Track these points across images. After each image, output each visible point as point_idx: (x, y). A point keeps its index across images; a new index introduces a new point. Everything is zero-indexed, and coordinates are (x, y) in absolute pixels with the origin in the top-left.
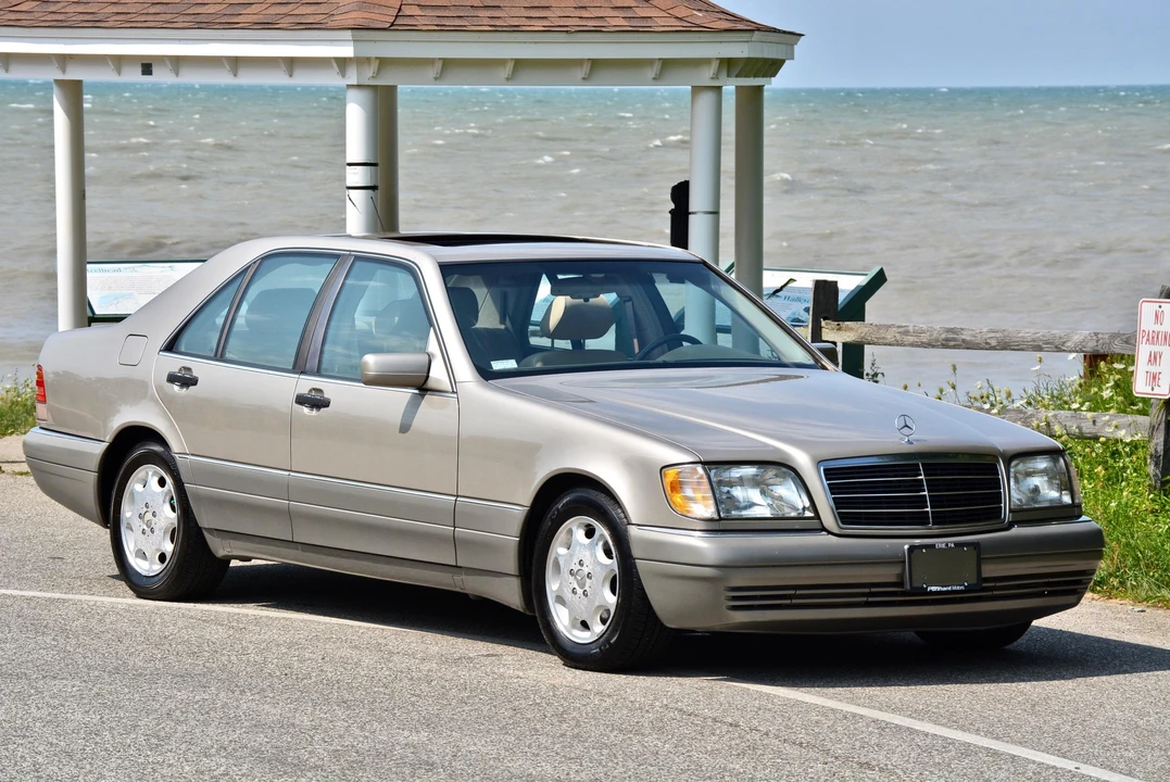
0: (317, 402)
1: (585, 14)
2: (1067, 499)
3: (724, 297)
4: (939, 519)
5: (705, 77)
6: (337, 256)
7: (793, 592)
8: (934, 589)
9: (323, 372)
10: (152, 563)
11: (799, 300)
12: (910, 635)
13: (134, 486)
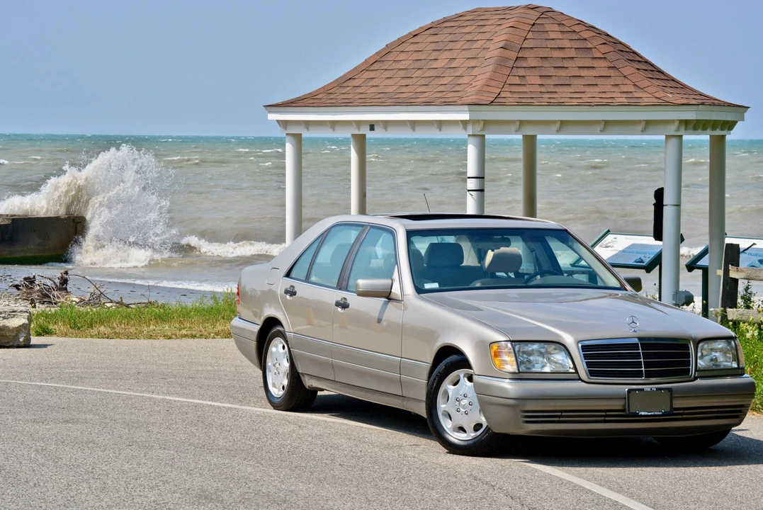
0: (344, 305)
1: (604, 96)
2: (735, 365)
3: (576, 249)
4: (649, 375)
5: (672, 130)
6: (363, 226)
7: (560, 414)
8: (643, 413)
9: (349, 289)
10: (279, 390)
11: (756, 255)
12: (650, 439)
13: (273, 349)
